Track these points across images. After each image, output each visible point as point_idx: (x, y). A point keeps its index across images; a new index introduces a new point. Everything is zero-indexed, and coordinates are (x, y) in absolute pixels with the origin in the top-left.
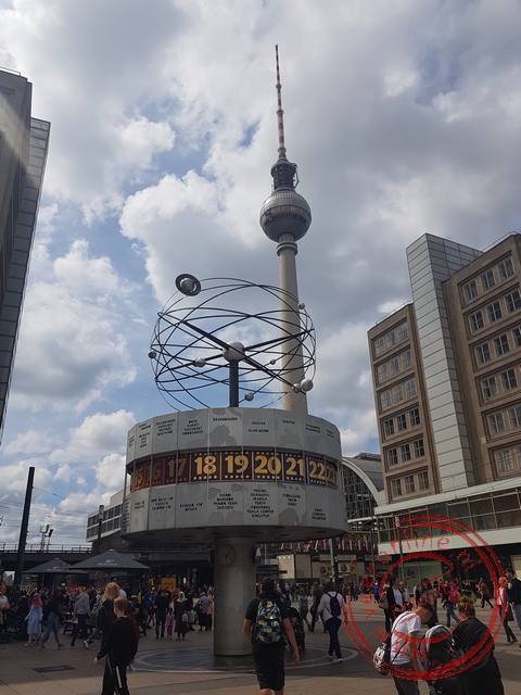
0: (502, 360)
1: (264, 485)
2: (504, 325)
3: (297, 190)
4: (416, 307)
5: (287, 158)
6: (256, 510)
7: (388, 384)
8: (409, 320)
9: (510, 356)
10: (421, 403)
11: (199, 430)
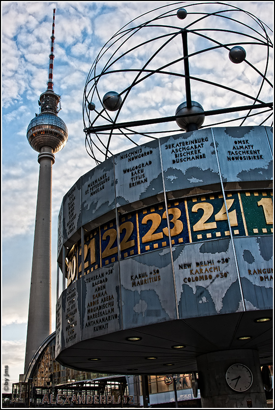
11: (256, 155)
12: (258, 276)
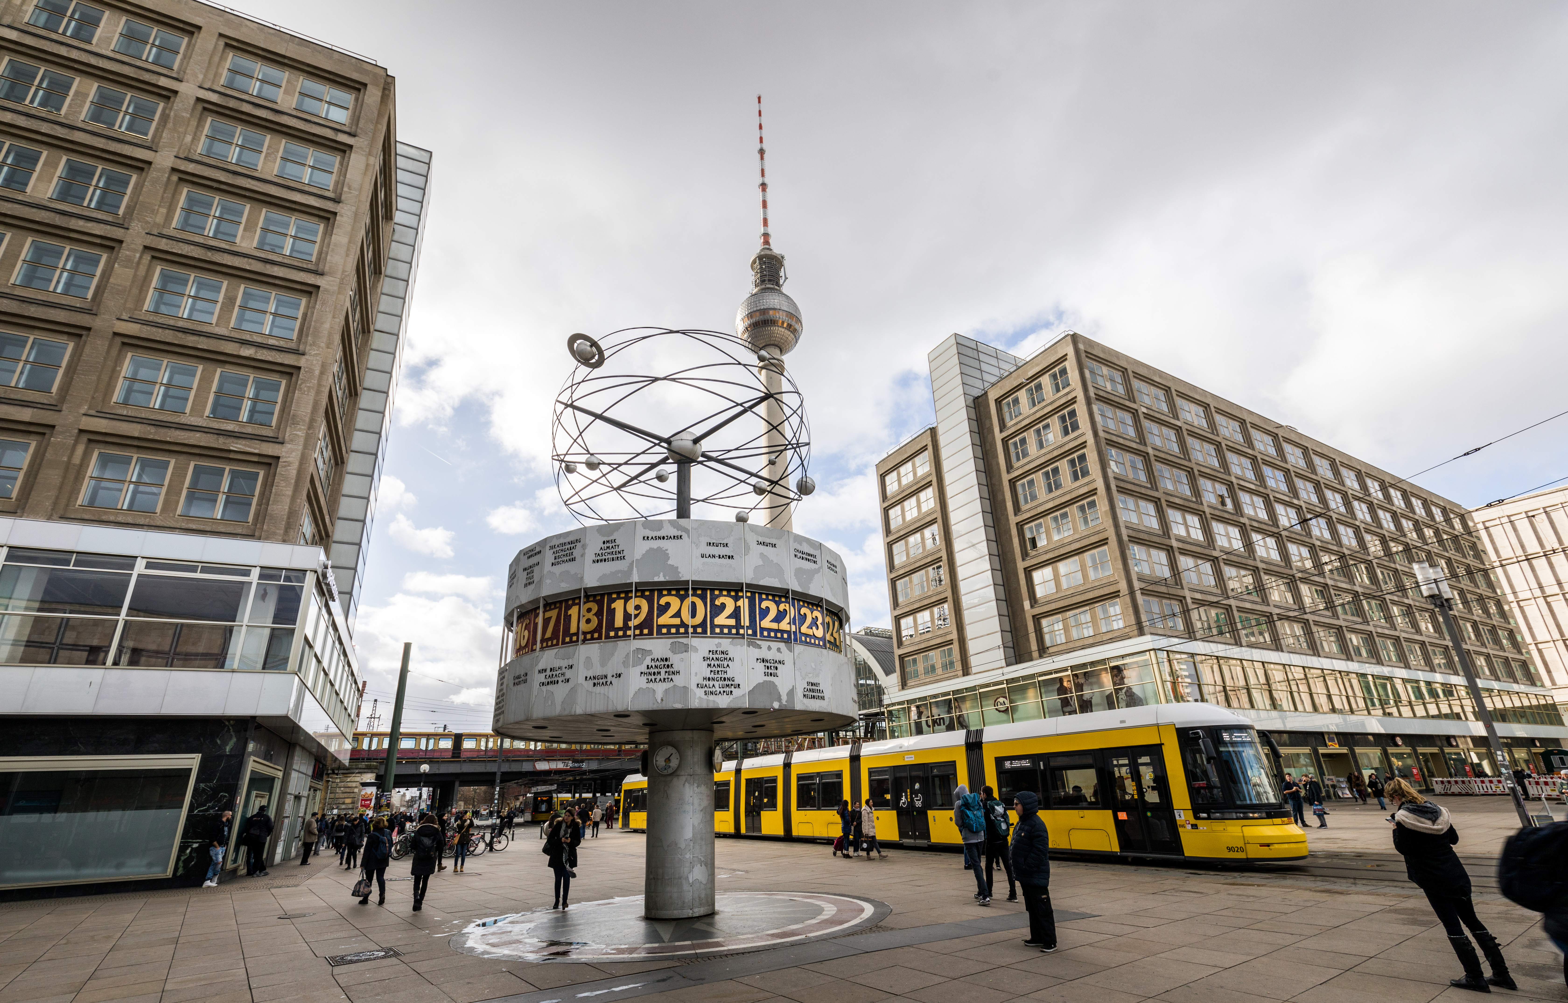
0: (1053, 499)
1: (725, 644)
2: (1055, 453)
3: (785, 289)
4: (940, 431)
5: (772, 247)
6: (711, 683)
7: (902, 533)
8: (930, 448)
9: (1064, 494)
10: (945, 558)
11: (619, 556)
12: (591, 682)
